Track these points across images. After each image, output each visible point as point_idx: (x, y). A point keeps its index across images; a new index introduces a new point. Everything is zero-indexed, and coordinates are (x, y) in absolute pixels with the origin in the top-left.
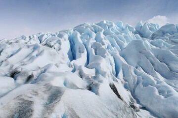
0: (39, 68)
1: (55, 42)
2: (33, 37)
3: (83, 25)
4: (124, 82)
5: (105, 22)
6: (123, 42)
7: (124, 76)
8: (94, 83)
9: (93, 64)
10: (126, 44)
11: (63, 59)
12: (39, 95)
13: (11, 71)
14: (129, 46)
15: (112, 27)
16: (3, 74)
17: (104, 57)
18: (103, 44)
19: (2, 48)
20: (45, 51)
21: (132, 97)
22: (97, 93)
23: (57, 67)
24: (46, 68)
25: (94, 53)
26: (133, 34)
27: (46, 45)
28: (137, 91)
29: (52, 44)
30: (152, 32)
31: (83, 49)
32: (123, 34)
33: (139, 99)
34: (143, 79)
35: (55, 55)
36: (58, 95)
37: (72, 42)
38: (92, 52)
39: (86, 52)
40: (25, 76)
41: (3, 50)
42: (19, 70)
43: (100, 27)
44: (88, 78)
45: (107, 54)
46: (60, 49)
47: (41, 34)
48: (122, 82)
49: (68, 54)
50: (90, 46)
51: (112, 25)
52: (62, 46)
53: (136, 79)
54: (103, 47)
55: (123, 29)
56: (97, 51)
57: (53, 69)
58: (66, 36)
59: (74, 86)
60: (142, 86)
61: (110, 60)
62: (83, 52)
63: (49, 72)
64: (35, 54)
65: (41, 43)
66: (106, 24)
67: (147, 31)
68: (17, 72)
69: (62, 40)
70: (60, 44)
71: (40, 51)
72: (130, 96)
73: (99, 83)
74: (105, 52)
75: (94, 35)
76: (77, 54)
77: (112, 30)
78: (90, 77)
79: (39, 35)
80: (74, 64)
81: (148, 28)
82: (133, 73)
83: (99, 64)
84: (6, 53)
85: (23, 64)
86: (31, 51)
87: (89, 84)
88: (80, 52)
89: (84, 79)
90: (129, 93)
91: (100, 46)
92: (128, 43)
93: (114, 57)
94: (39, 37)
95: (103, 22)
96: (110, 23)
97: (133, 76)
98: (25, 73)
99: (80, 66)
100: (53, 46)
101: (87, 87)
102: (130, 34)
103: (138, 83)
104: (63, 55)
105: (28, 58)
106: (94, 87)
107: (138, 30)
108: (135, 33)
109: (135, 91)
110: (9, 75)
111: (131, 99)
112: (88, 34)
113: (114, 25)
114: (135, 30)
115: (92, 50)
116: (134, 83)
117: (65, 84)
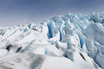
0: (27, 43)
1: (39, 27)
2: (25, 25)
3: (56, 17)
4: (88, 52)
5: (70, 14)
6: (83, 26)
7: (87, 47)
8: (68, 52)
9: (65, 40)
10: (85, 27)
11: (44, 37)
12: (22, 62)
13: (7, 45)
14: (87, 28)
15: (75, 17)
16: (2, 47)
17: (72, 35)
18: (71, 28)
19: (4, 31)
20: (32, 32)
21: (95, 63)
22: (72, 60)
23: (40, 41)
24: (32, 42)
25: (65, 33)
26: (89, 21)
27: (33, 29)
28: (98, 58)
29: (37, 28)
30: (102, 19)
31: (57, 31)
32: (82, 21)
33: (100, 64)
34: (101, 49)
35: (38, 34)
36: (40, 62)
37: (50, 27)
38: (63, 33)
39: (59, 33)
40: (16, 48)
41: (5, 32)
42: (13, 44)
43: (67, 18)
44: (63, 49)
45: (74, 33)
46: (42, 31)
47: (30, 24)
48: (86, 52)
49: (47, 35)
50: (61, 29)
51: (75, 16)
52: (43, 30)
53: (96, 49)
54: (70, 29)
55: (82, 18)
56: (67, 32)
57: (37, 42)
58: (46, 24)
59: (53, 55)
60: (102, 54)
61: (76, 37)
62: (57, 33)
63: (33, 45)
64: (25, 34)
65: (29, 28)
66: (71, 16)
67: (98, 19)
68: (11, 45)
69: (43, 26)
70: (42, 28)
71: (28, 32)
72: (93, 62)
73: (73, 52)
74: (72, 32)
75: (64, 22)
76: (53, 34)
77: (75, 19)
78: (65, 48)
79: (28, 24)
80: (51, 40)
81: (99, 16)
82: (94, 45)
83: (69, 40)
84: (7, 35)
85: (16, 40)
86: (23, 33)
87: (65, 53)
88: (55, 33)
89: (60, 49)
90: (92, 59)
91: (68, 28)
92: (87, 26)
93: (78, 35)
94: (28, 26)
95: (69, 14)
96: (73, 15)
97: (94, 47)
98: (16, 46)
99: (56, 41)
100: (37, 30)
101: (64, 55)
102: (87, 21)
103: (98, 52)
104: (44, 35)
105: (20, 37)
106: (69, 55)
107: (92, 18)
108: (90, 20)
109: (97, 58)
110: (5, 48)
111: (94, 64)
112: (60, 22)
113: (76, 16)
114: (90, 18)
115: (63, 31)
116: (95, 52)
117: (46, 53)
